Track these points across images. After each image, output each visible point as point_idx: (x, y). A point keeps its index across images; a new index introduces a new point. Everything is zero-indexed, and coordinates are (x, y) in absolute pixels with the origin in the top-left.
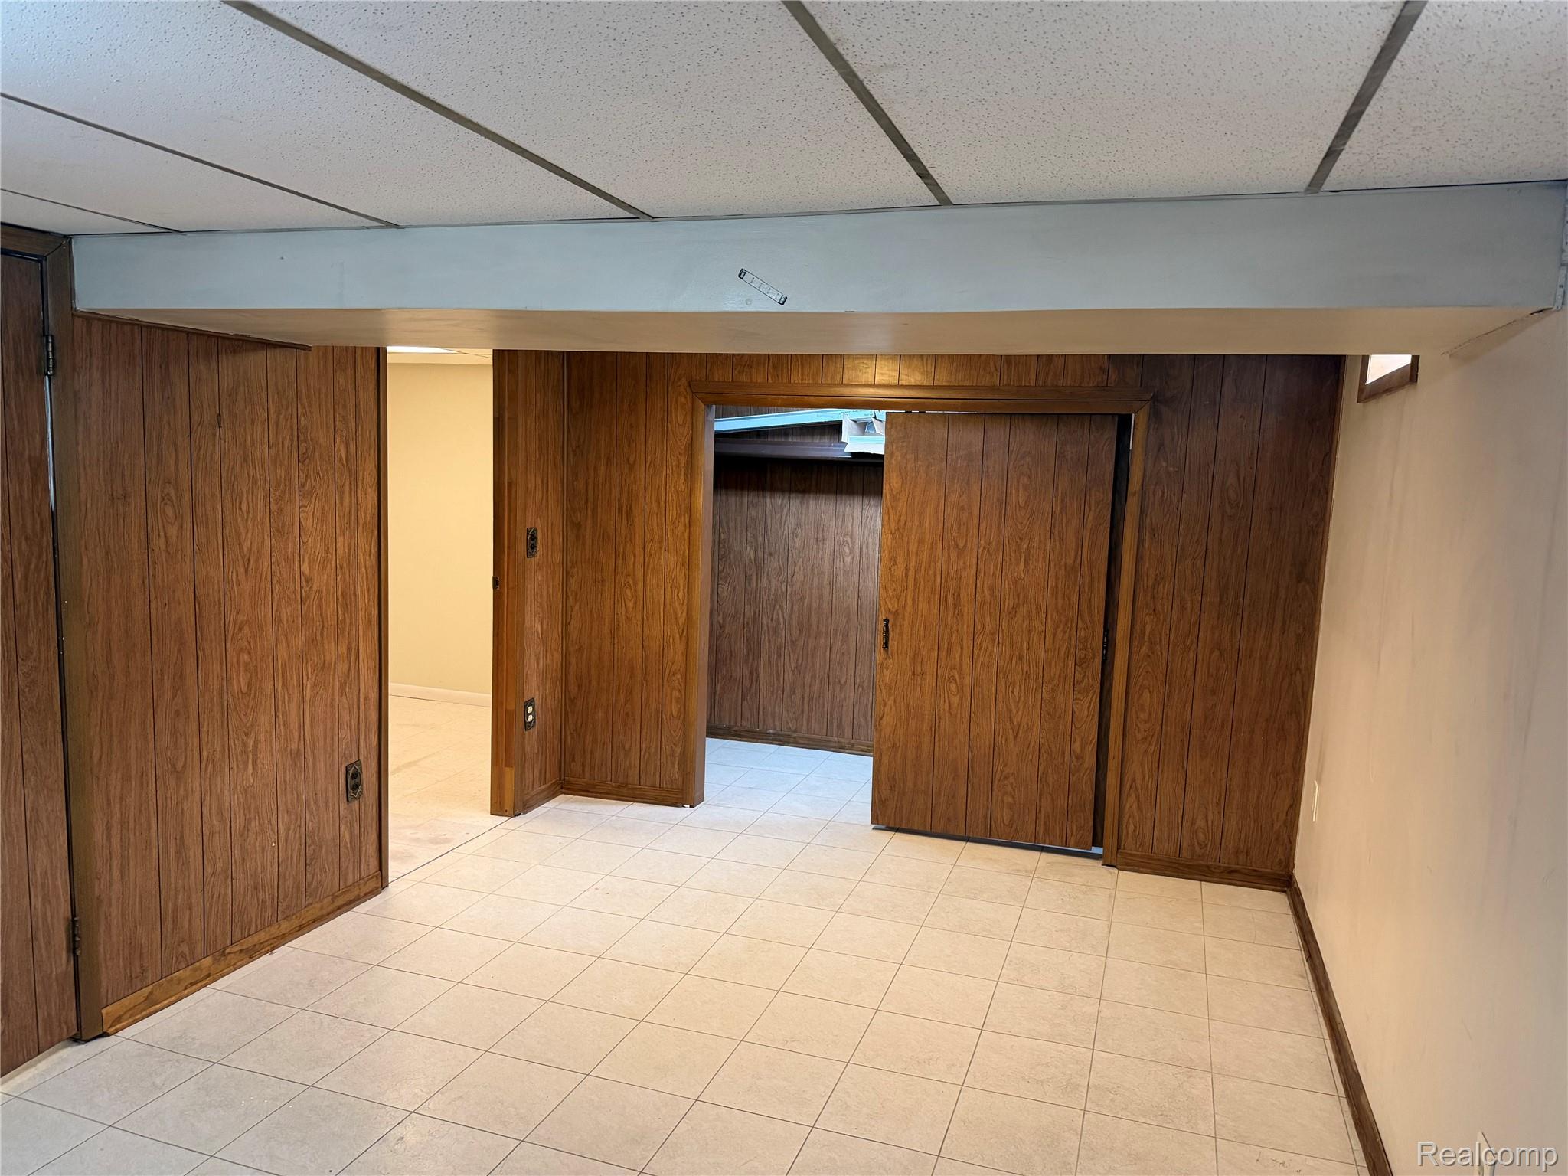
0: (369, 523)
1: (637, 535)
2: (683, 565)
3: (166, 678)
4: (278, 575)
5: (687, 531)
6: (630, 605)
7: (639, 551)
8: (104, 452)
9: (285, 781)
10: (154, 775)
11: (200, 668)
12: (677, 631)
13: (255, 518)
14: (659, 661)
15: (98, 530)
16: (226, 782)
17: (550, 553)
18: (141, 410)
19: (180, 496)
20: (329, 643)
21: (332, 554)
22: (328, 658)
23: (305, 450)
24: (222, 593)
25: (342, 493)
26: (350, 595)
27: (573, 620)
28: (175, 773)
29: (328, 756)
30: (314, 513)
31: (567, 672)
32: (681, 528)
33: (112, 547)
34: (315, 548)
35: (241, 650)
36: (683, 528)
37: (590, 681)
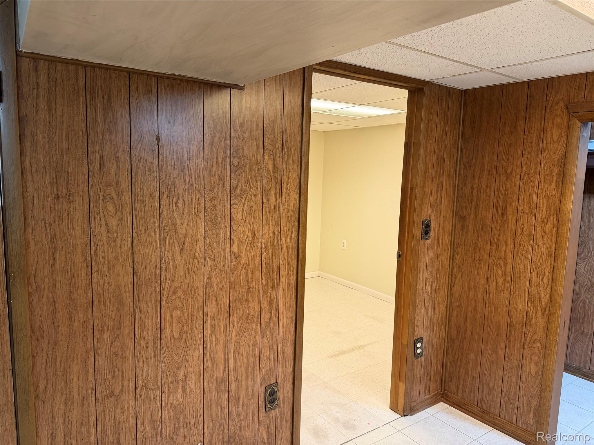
0: (291, 216)
1: (510, 229)
2: (550, 256)
3: (106, 329)
4: (211, 253)
5: (555, 229)
6: (500, 281)
7: (510, 241)
8: (50, 162)
9: (211, 400)
10: (94, 399)
11: (137, 321)
12: (539, 309)
13: (189, 213)
14: (522, 329)
15: (45, 221)
16: (158, 402)
17: (441, 237)
18: (85, 131)
19: (120, 195)
20: (253, 300)
21: (258, 238)
22: (252, 311)
23: (237, 164)
24: (158, 267)
25: (269, 195)
26: (273, 267)
27: (455, 285)
28: (113, 397)
29: (249, 380)
30: (243, 209)
31: (450, 320)
32: (549, 225)
33: (57, 233)
34: (244, 234)
35: (175, 308)
36: (552, 226)
37: (466, 330)
